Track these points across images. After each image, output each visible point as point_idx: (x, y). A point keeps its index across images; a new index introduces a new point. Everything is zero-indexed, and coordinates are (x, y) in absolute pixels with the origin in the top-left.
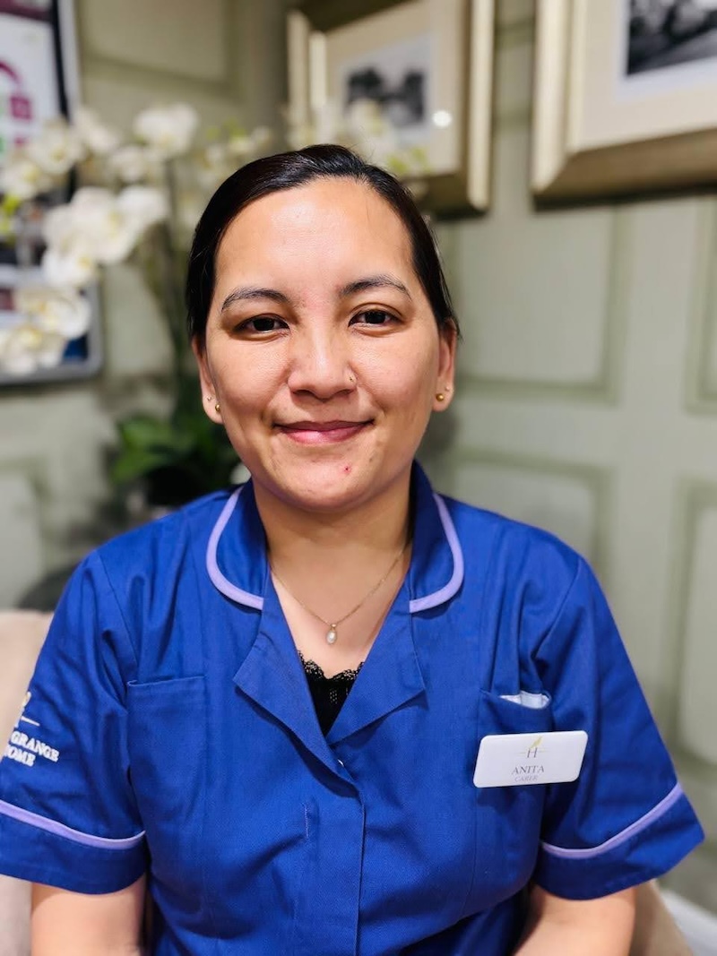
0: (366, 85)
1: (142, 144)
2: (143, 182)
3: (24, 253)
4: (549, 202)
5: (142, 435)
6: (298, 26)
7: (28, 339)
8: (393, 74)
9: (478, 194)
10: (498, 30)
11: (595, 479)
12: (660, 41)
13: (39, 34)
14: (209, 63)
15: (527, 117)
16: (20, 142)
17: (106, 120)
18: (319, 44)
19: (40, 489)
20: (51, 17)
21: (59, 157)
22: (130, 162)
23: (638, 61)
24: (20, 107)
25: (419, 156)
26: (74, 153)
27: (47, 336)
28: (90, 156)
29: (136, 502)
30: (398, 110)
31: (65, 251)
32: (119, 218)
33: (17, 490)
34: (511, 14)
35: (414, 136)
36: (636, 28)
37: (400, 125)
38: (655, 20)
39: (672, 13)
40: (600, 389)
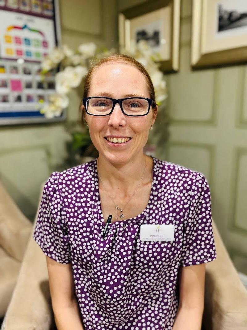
0: (142, 35)
1: (80, 54)
2: (79, 64)
3: (45, 85)
4: (196, 68)
5: (79, 137)
6: (122, 18)
7: (53, 108)
8: (150, 32)
9: (175, 66)
10: (181, 19)
11: (210, 148)
12: (227, 22)
13: (50, 23)
14: (96, 30)
15: (190, 44)
16: (45, 55)
17: (71, 48)
18: (128, 23)
19: (49, 154)
20: (53, 18)
21: (57, 58)
22: (76, 59)
23: (221, 28)
24: (45, 44)
25: (158, 55)
26: (61, 57)
27: (58, 107)
28: (66, 58)
29: (77, 157)
30: (152, 42)
31: (62, 84)
32: (76, 75)
33: (42, 154)
34: (185, 14)
35: (157, 50)
36: (221, 19)
37: (152, 46)
38: (226, 16)
39: (231, 14)
40: (211, 122)
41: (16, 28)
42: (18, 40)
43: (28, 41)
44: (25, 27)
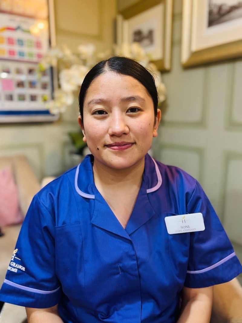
0: (138, 35)
4: (189, 67)
6: (120, 19)
8: (145, 31)
9: (167, 65)
10: (174, 16)
11: (200, 152)
12: (217, 16)
13: (45, 23)
20: (48, 19)
23: (211, 23)
24: (39, 45)
30: (146, 41)
36: (210, 13)
37: (147, 46)
38: (215, 10)
39: (220, 8)
40: (201, 124)
41: (9, 29)
42: (10, 41)
43: (21, 42)
44: (18, 28)
